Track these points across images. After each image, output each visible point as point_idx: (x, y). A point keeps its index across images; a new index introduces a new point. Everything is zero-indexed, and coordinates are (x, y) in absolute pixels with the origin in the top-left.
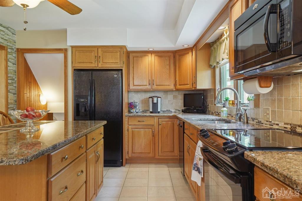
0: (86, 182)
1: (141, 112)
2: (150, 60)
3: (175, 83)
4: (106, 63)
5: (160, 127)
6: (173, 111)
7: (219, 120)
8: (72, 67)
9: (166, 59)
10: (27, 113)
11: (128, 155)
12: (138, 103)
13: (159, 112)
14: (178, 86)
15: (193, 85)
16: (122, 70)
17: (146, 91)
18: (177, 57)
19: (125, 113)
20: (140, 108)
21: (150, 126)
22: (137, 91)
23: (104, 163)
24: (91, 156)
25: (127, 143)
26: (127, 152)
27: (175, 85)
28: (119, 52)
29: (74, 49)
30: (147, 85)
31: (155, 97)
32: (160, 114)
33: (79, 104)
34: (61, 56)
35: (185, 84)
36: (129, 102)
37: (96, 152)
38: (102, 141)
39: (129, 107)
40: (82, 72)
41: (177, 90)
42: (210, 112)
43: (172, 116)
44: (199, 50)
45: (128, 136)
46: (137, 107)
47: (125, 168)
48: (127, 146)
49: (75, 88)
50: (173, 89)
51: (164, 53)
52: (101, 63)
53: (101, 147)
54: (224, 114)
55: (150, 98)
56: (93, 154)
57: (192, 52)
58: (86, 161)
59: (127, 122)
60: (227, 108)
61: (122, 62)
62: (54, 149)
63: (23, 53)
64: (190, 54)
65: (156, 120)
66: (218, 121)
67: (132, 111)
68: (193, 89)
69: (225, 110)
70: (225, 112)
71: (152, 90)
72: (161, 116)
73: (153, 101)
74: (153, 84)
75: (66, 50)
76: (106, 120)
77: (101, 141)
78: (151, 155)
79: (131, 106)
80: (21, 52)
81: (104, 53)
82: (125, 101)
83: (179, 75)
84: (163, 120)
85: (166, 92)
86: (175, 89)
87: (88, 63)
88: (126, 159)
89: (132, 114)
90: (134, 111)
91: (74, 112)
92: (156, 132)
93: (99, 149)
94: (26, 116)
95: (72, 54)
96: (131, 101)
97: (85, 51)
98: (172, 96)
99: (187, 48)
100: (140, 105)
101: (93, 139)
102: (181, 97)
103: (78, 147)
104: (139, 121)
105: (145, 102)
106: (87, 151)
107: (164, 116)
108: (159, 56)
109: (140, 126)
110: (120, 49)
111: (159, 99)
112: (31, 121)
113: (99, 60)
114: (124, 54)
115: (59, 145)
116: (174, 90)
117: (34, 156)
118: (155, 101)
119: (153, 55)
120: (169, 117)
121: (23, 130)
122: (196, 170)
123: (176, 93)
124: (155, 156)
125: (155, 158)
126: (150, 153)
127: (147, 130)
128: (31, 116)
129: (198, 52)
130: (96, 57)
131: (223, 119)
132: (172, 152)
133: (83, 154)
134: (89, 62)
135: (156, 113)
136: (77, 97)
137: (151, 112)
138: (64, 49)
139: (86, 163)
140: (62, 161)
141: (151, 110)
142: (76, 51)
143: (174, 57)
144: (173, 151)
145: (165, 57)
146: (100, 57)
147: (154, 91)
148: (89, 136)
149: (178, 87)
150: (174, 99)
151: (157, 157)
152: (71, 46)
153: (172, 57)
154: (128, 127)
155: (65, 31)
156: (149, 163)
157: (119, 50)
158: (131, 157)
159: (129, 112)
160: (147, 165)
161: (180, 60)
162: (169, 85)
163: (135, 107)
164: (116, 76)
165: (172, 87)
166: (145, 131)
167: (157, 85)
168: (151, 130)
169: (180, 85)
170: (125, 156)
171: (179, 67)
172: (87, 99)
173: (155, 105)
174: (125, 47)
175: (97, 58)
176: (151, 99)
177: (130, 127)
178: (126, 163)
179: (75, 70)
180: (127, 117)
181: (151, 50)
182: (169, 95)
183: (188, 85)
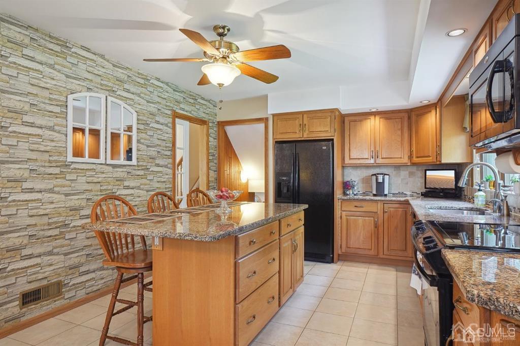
0: (279, 272)
1: (361, 195)
2: (374, 125)
3: (411, 154)
4: (313, 132)
5: (386, 215)
6: (409, 193)
7: (471, 209)
8: (273, 139)
9: (396, 122)
10: (222, 194)
11: (341, 250)
12: (356, 182)
13: (386, 195)
15: (437, 158)
16: (333, 140)
17: (368, 167)
18: (414, 118)
19: (338, 194)
20: (360, 189)
21: (371, 213)
22: (356, 167)
23: (305, 256)
24: (286, 245)
25: (340, 235)
26: (339, 246)
27: (410, 157)
28: (329, 117)
29: (276, 118)
30: (369, 158)
31: (381, 174)
32: (388, 198)
33: (280, 183)
34: (261, 126)
35: (426, 155)
36: (345, 181)
37: (293, 240)
38: (302, 229)
39: (344, 187)
40: (284, 145)
41: (414, 164)
42: (466, 197)
43: (404, 201)
44: (445, 107)
45: (341, 225)
46: (356, 188)
47: (336, 266)
48: (340, 238)
49: (276, 163)
50: (407, 163)
52: (307, 132)
53: (301, 235)
54: (478, 201)
55: (373, 175)
56: (290, 242)
57: (436, 109)
58: (280, 249)
59: (340, 207)
60: (485, 192)
61: (332, 130)
62: (241, 231)
63: (224, 126)
64: (433, 112)
65: (380, 205)
66: (469, 211)
67: (348, 193)
68: (438, 163)
69: (480, 195)
70: (480, 199)
71: (375, 165)
72: (387, 201)
73: (377, 179)
74: (378, 157)
75: (267, 119)
76: (306, 204)
77: (300, 228)
78: (372, 253)
79: (347, 186)
80: (222, 125)
81: (310, 120)
82: (338, 179)
83: (416, 143)
84: (390, 205)
85: (398, 167)
86: (411, 163)
88: (339, 254)
89: (348, 196)
90: (351, 193)
91: (275, 192)
92: (381, 221)
93: (297, 237)
94: (221, 197)
95: (273, 123)
96: (346, 179)
98: (408, 172)
99: (426, 104)
100: (360, 185)
101: (288, 225)
102: (421, 175)
103: (269, 232)
104: (356, 206)
105: (366, 181)
106: (281, 238)
107: (391, 201)
108: (387, 119)
109: (358, 213)
111: (387, 177)
112: (225, 202)
113: (304, 129)
114: (336, 118)
115: (246, 227)
116: (409, 164)
117: (221, 235)
118: (380, 180)
119: (377, 118)
120: (400, 203)
121: (218, 211)
123: (414, 169)
124: (378, 254)
125: (379, 257)
126: (371, 249)
127: (367, 218)
128: (225, 197)
129: (444, 110)
130: (300, 125)
131: (477, 208)
132: (404, 250)
133: (276, 240)
134: (293, 133)
135: (381, 195)
136: (278, 175)
137: (375, 195)
138: (264, 118)
139: (280, 251)
140: (250, 244)
141: (375, 192)
142: (277, 120)
143: (409, 118)
144: (406, 250)
145: (396, 119)
146: (305, 125)
147: (379, 166)
148: (282, 221)
149: (415, 160)
150: (409, 177)
151: (381, 256)
152: (272, 114)
153: (406, 119)
154: (341, 213)
155: (266, 96)
156: (370, 263)
157: (330, 114)
158: (345, 253)
159: (345, 194)
160: (366, 265)
161: (417, 122)
162: (401, 158)
163: (353, 187)
164: (325, 148)
165: (405, 160)
166: (365, 220)
167: (382, 158)
168: (372, 218)
169: (417, 157)
170: (337, 251)
171: (417, 132)
172: (290, 177)
173: (380, 186)
174: (337, 110)
175: (302, 126)
176: (374, 178)
177: (344, 213)
178: (339, 260)
179: (276, 142)
180: (339, 201)
181: (373, 110)
182: (403, 170)
183: (429, 156)
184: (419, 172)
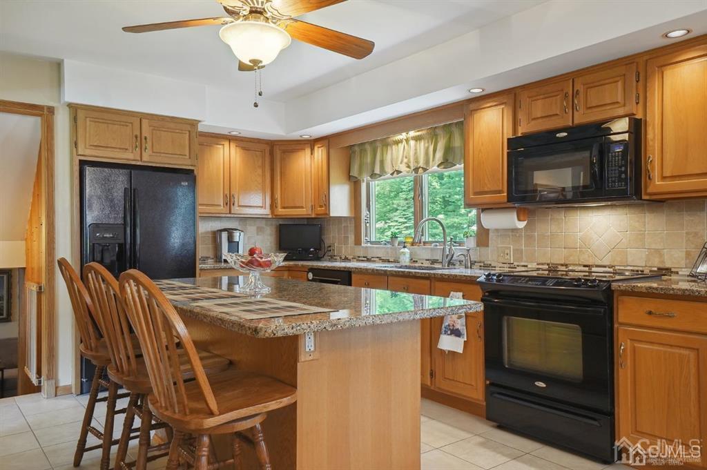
2: (228, 155)
3: (274, 203)
4: (160, 153)
8: (77, 155)
9: (257, 156)
14: (280, 210)
15: (312, 209)
18: (278, 153)
27: (273, 207)
28: (188, 132)
29: (82, 113)
30: (222, 205)
31: (235, 230)
35: (298, 205)
40: (107, 170)
41: (277, 217)
42: (336, 257)
49: (88, 205)
51: (251, 142)
52: (149, 151)
55: (221, 230)
57: (312, 148)
61: (193, 155)
64: (308, 151)
68: (314, 216)
71: (229, 215)
73: (230, 237)
74: (233, 204)
75: (51, 111)
81: (154, 131)
83: (281, 189)
86: (273, 215)
87: (118, 150)
97: (109, 122)
99: (298, 139)
108: (244, 149)
110: (189, 126)
113: (144, 145)
114: (197, 137)
118: (236, 239)
119: (233, 145)
122: (451, 334)
129: (332, 151)
130: (136, 137)
134: (120, 148)
137: (225, 261)
138: (45, 108)
142: (86, 117)
143: (272, 154)
145: (256, 151)
146: (146, 138)
147: (233, 218)
150: (258, 235)
153: (267, 155)
157: (189, 128)
161: (283, 160)
162: (262, 207)
164: (186, 184)
165: (266, 211)
167: (240, 206)
169: (284, 208)
171: (283, 174)
173: (233, 246)
174: (198, 123)
175: (139, 139)
181: (234, 133)
182: (251, 225)
183: (302, 207)
184: (268, 228)
